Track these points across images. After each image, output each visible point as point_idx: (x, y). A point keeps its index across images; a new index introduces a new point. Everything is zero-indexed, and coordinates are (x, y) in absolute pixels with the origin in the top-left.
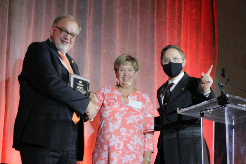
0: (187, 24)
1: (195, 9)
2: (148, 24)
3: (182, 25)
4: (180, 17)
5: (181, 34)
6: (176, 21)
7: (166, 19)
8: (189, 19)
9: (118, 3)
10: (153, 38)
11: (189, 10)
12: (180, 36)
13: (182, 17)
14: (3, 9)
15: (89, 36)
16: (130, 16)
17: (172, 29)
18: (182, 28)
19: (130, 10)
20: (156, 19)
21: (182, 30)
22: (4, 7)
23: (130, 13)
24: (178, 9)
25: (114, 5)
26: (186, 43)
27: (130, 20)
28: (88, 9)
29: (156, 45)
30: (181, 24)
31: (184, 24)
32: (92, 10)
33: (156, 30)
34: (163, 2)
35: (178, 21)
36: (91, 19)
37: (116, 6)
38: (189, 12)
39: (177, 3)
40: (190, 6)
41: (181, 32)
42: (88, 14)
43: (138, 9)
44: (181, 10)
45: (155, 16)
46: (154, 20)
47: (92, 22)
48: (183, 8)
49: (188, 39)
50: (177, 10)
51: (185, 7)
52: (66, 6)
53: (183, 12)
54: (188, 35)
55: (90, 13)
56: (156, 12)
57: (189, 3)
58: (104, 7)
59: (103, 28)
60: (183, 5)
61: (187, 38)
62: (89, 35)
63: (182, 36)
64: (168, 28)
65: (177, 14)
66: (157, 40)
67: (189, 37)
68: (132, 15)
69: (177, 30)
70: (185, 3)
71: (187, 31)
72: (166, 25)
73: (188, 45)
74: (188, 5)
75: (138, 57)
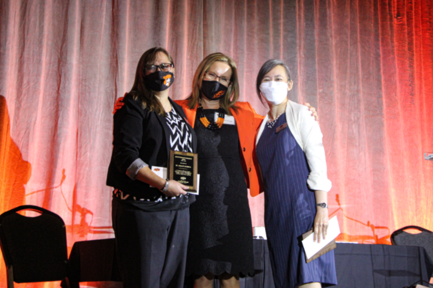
0: (420, 51)
1: (429, 33)
2: (372, 55)
3: (415, 53)
4: (411, 43)
5: (413, 64)
6: (406, 48)
7: (393, 47)
8: (422, 45)
9: (333, 32)
10: (379, 70)
11: (421, 34)
12: (412, 66)
13: (413, 43)
14: (197, 48)
15: (300, 74)
16: (349, 46)
17: (402, 59)
18: (415, 56)
19: (349, 40)
20: (381, 48)
21: (415, 59)
22: (197, 46)
23: (349, 43)
24: (408, 34)
25: (329, 35)
26: (421, 74)
27: (349, 51)
28: (298, 42)
29: (383, 79)
30: (413, 52)
31: (416, 52)
32: (303, 42)
33: (382, 61)
34: (389, 27)
35: (409, 48)
36: (302, 53)
37: (331, 36)
38: (421, 37)
39: (406, 27)
40: (422, 30)
41: (413, 61)
42: (298, 47)
43: (359, 38)
44: (412, 35)
45: (380, 44)
46: (379, 49)
47: (303, 56)
48: (414, 33)
49: (423, 69)
50: (406, 36)
51: (416, 32)
52: (271, 39)
53: (414, 37)
54: (422, 64)
55: (300, 46)
56: (380, 39)
57: (421, 26)
58: (316, 38)
59: (317, 62)
60: (414, 29)
61: (421, 68)
62: (300, 72)
63: (415, 66)
64: (396, 57)
65: (407, 40)
66: (384, 73)
67: (423, 67)
68: (351, 45)
69: (408, 59)
70: (416, 27)
71: (420, 60)
72: (394, 55)
73: (423, 77)
74: (420, 28)
75: (361, 95)
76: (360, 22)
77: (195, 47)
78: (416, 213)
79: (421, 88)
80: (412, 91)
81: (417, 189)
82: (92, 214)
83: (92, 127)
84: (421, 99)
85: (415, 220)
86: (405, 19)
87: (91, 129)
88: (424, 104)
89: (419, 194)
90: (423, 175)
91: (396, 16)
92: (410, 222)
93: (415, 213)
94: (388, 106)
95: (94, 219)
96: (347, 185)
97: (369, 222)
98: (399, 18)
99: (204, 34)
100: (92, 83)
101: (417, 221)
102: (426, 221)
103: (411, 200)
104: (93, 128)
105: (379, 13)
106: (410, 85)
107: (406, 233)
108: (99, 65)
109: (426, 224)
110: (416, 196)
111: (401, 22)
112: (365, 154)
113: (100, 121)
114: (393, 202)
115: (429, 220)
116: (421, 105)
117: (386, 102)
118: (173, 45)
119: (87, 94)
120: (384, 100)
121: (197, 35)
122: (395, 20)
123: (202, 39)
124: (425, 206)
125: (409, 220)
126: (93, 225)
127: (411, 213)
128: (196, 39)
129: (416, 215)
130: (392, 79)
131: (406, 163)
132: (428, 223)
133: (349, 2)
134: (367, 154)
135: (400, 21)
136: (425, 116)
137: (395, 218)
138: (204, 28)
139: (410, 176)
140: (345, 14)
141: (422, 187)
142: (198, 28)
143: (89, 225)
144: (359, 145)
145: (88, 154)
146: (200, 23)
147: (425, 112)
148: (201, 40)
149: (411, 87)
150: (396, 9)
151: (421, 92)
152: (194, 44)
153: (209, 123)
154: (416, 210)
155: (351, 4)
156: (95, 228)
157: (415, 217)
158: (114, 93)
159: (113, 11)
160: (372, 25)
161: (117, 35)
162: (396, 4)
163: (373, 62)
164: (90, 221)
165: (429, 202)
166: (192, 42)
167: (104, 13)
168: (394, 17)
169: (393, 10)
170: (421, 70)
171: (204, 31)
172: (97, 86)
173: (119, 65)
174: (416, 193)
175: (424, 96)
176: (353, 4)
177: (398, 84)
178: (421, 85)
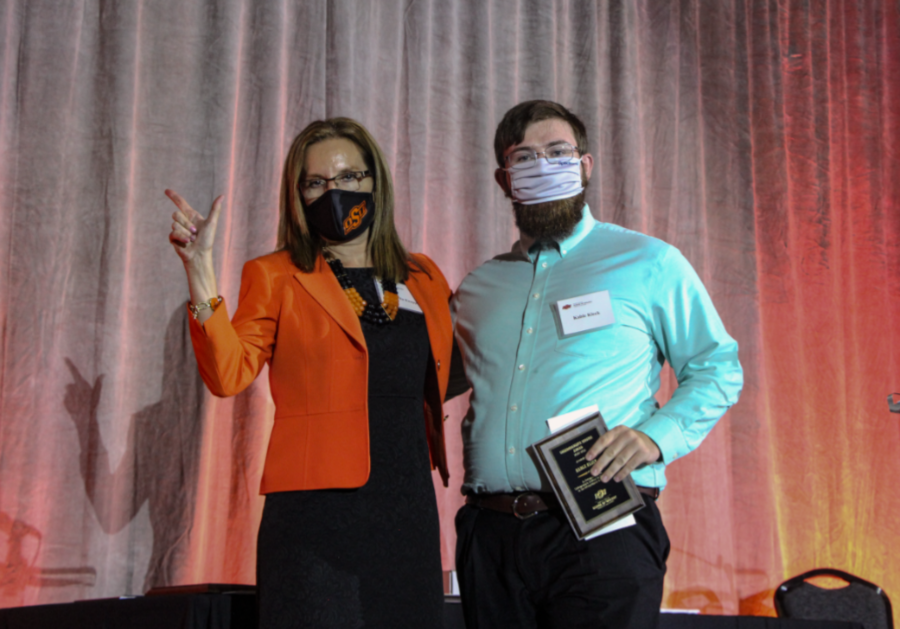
0: (843, 138)
2: (732, 145)
3: (830, 144)
4: (821, 120)
5: (827, 169)
6: (812, 131)
7: (781, 128)
8: (847, 125)
9: (639, 88)
10: (747, 183)
11: (846, 97)
12: (825, 175)
13: (827, 119)
16: (677, 122)
17: (801, 157)
18: (831, 151)
19: (677, 107)
20: (752, 130)
21: (831, 157)
23: (677, 114)
24: (816, 97)
25: (629, 94)
26: (844, 194)
27: (677, 136)
29: (755, 205)
30: (825, 139)
31: (834, 141)
33: (753, 160)
34: (771, 79)
35: (817, 131)
37: (635, 96)
38: (846, 104)
39: (812, 79)
40: (848, 88)
41: (827, 164)
43: (700, 103)
44: (824, 100)
45: (750, 120)
46: (746, 130)
48: (829, 94)
49: (849, 183)
50: (811, 101)
51: (834, 95)
53: (830, 105)
54: (848, 170)
56: (751, 107)
57: (845, 78)
58: (599, 100)
60: (829, 85)
61: (845, 179)
63: (831, 174)
64: (787, 152)
65: (813, 111)
66: (758, 190)
67: (849, 178)
68: (681, 121)
69: (814, 158)
70: (834, 79)
71: (843, 162)
72: (782, 147)
73: (849, 202)
74: (842, 82)
75: (705, 243)
76: (703, 65)
78: (831, 537)
79: (844, 230)
80: (825, 235)
81: (834, 476)
82: (39, 535)
83: (44, 313)
84: (844, 256)
85: (829, 554)
86: (809, 60)
87: (40, 317)
88: (852, 268)
89: (838, 489)
90: (847, 443)
91: (787, 52)
92: (818, 559)
93: (827, 536)
94: (768, 272)
95: (42, 548)
97: (720, 558)
98: (795, 56)
99: (327, 83)
100: (45, 200)
101: (833, 556)
102: (854, 555)
103: (820, 503)
104: (47, 316)
105: (748, 41)
106: (820, 222)
107: (812, 586)
108: (63, 155)
109: (854, 564)
110: (831, 494)
111: (800, 67)
113: (63, 299)
114: (778, 509)
115: (860, 553)
116: (845, 270)
117: (763, 261)
118: (250, 108)
119: (33, 229)
120: (758, 256)
121: (312, 86)
122: (785, 61)
123: (324, 96)
124: (852, 520)
125: (815, 554)
126: (39, 564)
127: (818, 536)
128: (307, 95)
129: (831, 541)
130: (778, 206)
131: (809, 411)
132: (859, 561)
133: (678, 14)
135: (797, 65)
136: (853, 297)
137: (783, 548)
138: (327, 68)
139: (818, 446)
140: (669, 45)
141: (846, 472)
142: (313, 68)
143: (30, 563)
145: (33, 381)
146: (319, 56)
147: (853, 288)
148: (320, 99)
149: (821, 227)
150: (787, 35)
151: (844, 240)
152: (303, 106)
154: (831, 529)
155: (682, 19)
156: (44, 571)
157: (828, 547)
158: (102, 226)
159: (101, 17)
160: (732, 72)
161: (112, 79)
162: (787, 24)
163: (733, 161)
164: (32, 554)
165: (860, 510)
166: (297, 101)
167: (79, 23)
168: (784, 54)
169: (780, 36)
170: (844, 185)
171: (327, 77)
172: (58, 207)
173: (116, 156)
174: (830, 486)
175: (852, 249)
176: (686, 20)
177: (792, 219)
178: (844, 222)
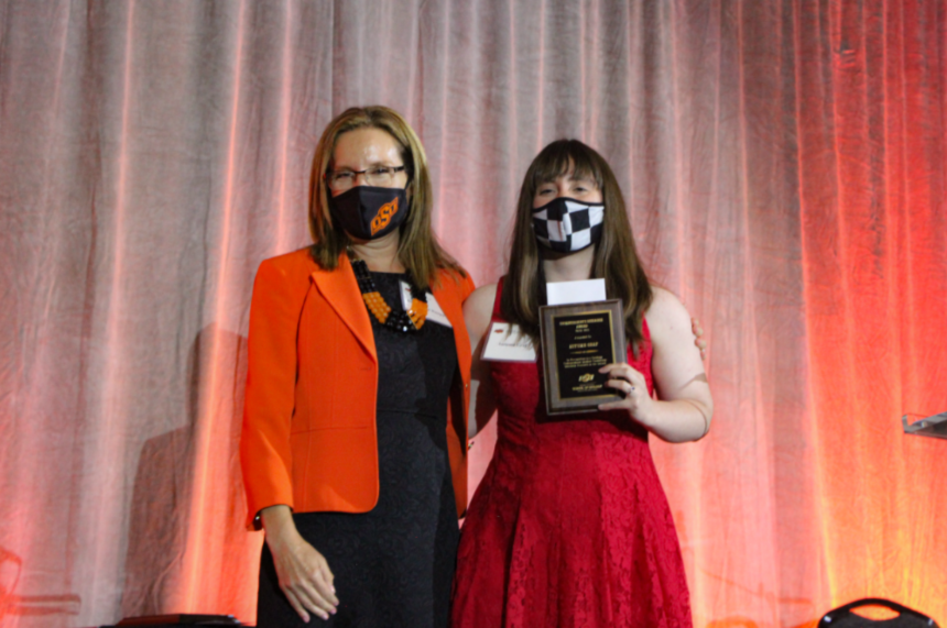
0: (901, 139)
1: (924, 93)
2: (776, 147)
3: (886, 145)
4: (876, 120)
5: (882, 172)
6: (865, 132)
7: (831, 128)
8: (905, 125)
9: (676, 86)
10: (794, 187)
11: (903, 96)
12: (880, 179)
13: (882, 119)
14: (316, 122)
16: (717, 123)
17: (853, 160)
18: (886, 154)
19: (717, 106)
20: (799, 131)
21: (886, 160)
22: (316, 114)
23: (716, 115)
24: (870, 95)
25: (665, 93)
26: (901, 199)
27: (716, 137)
28: (582, 108)
30: (880, 141)
31: (890, 143)
32: (595, 111)
33: (800, 164)
34: (821, 77)
35: (870, 132)
37: (671, 95)
38: (904, 103)
39: (866, 76)
40: (907, 85)
41: (882, 166)
43: (742, 102)
44: (880, 98)
45: (797, 120)
46: (793, 131)
48: (885, 92)
49: (907, 187)
50: (865, 100)
51: (890, 90)
52: (513, 101)
53: (885, 104)
54: (906, 173)
56: (798, 107)
57: (903, 76)
58: (631, 100)
60: (885, 83)
61: (902, 182)
63: (887, 178)
64: (838, 154)
65: (866, 111)
66: (805, 194)
67: (907, 181)
68: (721, 122)
69: (867, 160)
70: (891, 77)
71: (901, 164)
72: (832, 148)
73: (907, 207)
74: (900, 79)
75: (746, 250)
76: (745, 62)
77: (311, 117)
78: (884, 564)
79: (901, 238)
80: (879, 243)
81: (888, 499)
82: (18, 561)
83: (26, 326)
84: (901, 264)
85: (882, 582)
86: (863, 56)
87: (22, 331)
88: (910, 278)
89: (892, 513)
90: (903, 463)
91: (838, 48)
92: (870, 587)
93: (880, 562)
94: (816, 282)
95: (23, 574)
96: (706, 485)
97: (761, 586)
98: (847, 52)
99: (334, 84)
100: (27, 208)
101: (887, 584)
102: (911, 584)
103: (872, 527)
104: (29, 330)
105: (796, 36)
106: (873, 228)
107: (858, 618)
108: (47, 161)
109: (910, 594)
110: (885, 518)
111: (852, 64)
112: (754, 408)
113: (47, 311)
114: (826, 534)
115: (917, 582)
116: (902, 279)
117: (810, 270)
118: (250, 110)
119: (14, 238)
120: (805, 266)
121: (317, 87)
122: (836, 58)
123: (330, 97)
124: (909, 546)
125: (866, 581)
126: (19, 591)
127: (870, 563)
128: (312, 97)
129: (885, 570)
130: (827, 212)
131: (860, 430)
132: (916, 590)
133: (719, 8)
134: (760, 407)
135: (849, 62)
136: (911, 308)
137: (831, 575)
138: (334, 68)
139: (870, 467)
140: (708, 41)
141: (901, 495)
142: (318, 67)
143: (9, 591)
144: (739, 384)
145: (13, 399)
146: (325, 56)
147: (911, 299)
148: (326, 101)
149: (874, 234)
150: (839, 30)
151: (901, 247)
152: (307, 108)
153: (388, 309)
154: (885, 556)
155: (723, 14)
156: (24, 599)
157: (881, 575)
158: (89, 235)
159: (88, 15)
160: (777, 69)
161: (100, 81)
162: (839, 18)
163: (778, 164)
164: (12, 581)
165: (917, 535)
166: (302, 103)
167: (65, 21)
168: (835, 50)
169: (831, 30)
170: (901, 190)
171: (334, 77)
172: (41, 215)
173: (104, 161)
174: (883, 510)
175: (910, 257)
176: (728, 15)
177: (842, 225)
178: (901, 228)
